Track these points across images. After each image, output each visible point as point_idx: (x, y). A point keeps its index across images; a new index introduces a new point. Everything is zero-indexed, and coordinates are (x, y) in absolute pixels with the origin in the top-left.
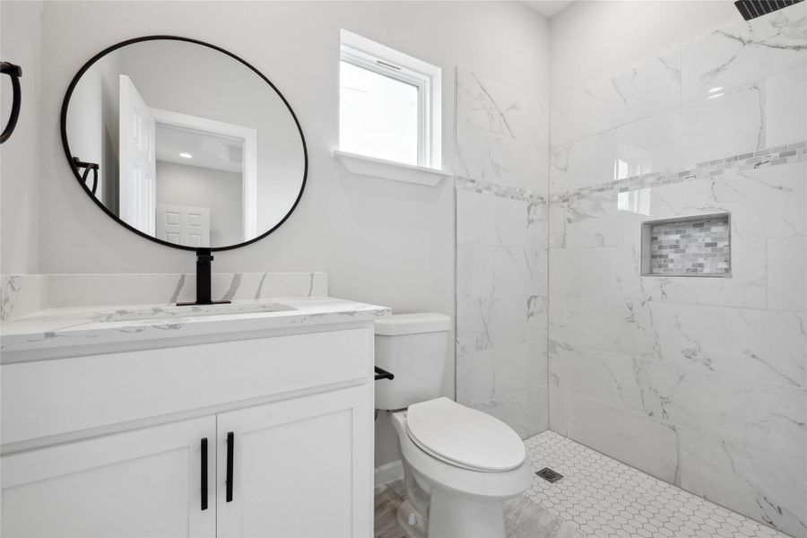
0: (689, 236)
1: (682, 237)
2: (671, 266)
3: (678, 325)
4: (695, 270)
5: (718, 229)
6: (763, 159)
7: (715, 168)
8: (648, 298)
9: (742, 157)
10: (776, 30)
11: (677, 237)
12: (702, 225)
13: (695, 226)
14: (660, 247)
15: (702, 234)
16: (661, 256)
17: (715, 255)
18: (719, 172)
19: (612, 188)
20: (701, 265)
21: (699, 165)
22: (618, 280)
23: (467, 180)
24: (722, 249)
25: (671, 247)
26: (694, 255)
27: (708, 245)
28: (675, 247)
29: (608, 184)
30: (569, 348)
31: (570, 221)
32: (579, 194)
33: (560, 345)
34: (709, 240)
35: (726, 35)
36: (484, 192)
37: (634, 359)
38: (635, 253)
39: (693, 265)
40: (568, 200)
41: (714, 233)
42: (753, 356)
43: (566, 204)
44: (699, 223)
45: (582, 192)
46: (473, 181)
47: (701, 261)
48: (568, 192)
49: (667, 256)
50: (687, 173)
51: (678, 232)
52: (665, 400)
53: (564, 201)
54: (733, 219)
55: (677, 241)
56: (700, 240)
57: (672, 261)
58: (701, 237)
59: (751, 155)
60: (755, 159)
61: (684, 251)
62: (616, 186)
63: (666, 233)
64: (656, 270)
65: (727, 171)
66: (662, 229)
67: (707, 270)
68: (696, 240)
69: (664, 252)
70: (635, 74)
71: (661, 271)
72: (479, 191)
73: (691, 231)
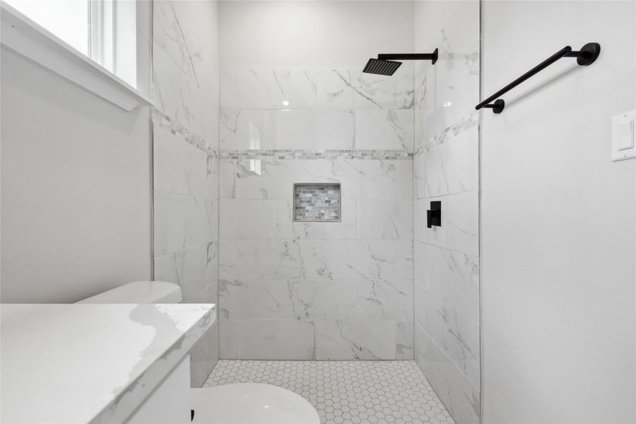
0: (317, 195)
1: (313, 196)
2: (307, 214)
3: (315, 254)
4: (320, 218)
5: (331, 192)
6: (355, 155)
7: (334, 155)
8: (297, 236)
9: (346, 151)
10: (360, 85)
11: (310, 195)
12: (323, 189)
13: (320, 189)
14: (301, 202)
15: (323, 195)
16: (301, 208)
17: (329, 208)
18: (335, 158)
19: (273, 155)
20: (323, 214)
21: (327, 151)
22: (278, 225)
23: (162, 115)
24: (333, 204)
25: (307, 202)
26: (320, 208)
27: (326, 202)
28: (309, 202)
29: (270, 151)
30: (238, 284)
31: (239, 176)
32: (247, 154)
33: (230, 283)
34: (327, 199)
35: (339, 75)
36: (177, 134)
37: (288, 282)
38: (289, 205)
39: (319, 214)
40: (237, 158)
41: (330, 195)
42: (351, 267)
43: (235, 161)
44: (322, 187)
45: (250, 153)
46: (168, 119)
47: (323, 211)
48: (237, 151)
49: (304, 208)
50: (320, 154)
51: (311, 192)
52: (307, 306)
53: (234, 158)
54: (342, 187)
55: (311, 198)
56: (322, 199)
57: (308, 211)
58: (323, 196)
59: (350, 151)
60: (351, 154)
61: (313, 205)
62: (276, 154)
63: (304, 192)
64: (298, 217)
65: (339, 157)
66: (302, 189)
67: (326, 217)
68: (320, 198)
69: (303, 205)
70: (289, 74)
71: (301, 217)
72: (173, 132)
73: (318, 192)
